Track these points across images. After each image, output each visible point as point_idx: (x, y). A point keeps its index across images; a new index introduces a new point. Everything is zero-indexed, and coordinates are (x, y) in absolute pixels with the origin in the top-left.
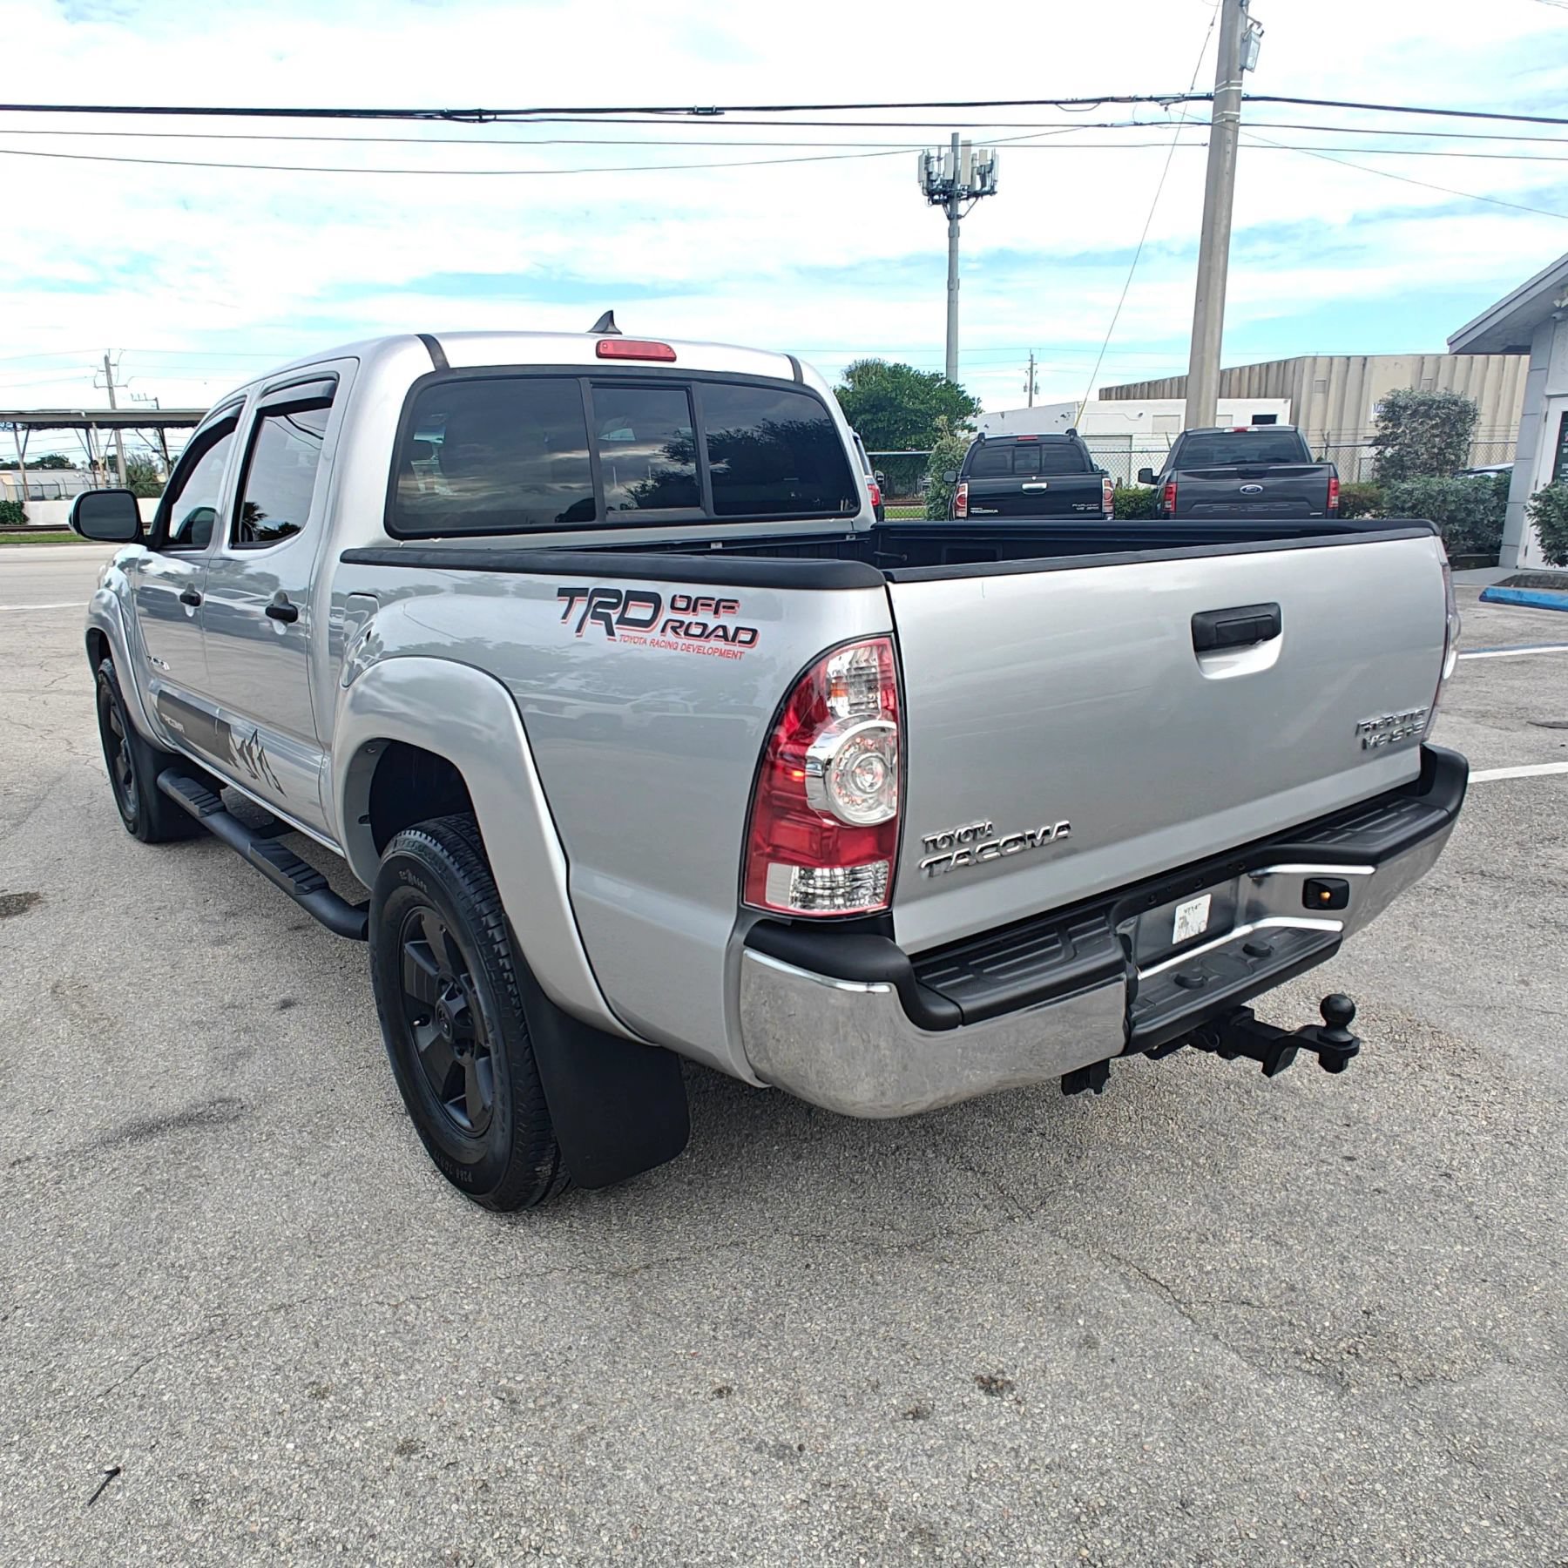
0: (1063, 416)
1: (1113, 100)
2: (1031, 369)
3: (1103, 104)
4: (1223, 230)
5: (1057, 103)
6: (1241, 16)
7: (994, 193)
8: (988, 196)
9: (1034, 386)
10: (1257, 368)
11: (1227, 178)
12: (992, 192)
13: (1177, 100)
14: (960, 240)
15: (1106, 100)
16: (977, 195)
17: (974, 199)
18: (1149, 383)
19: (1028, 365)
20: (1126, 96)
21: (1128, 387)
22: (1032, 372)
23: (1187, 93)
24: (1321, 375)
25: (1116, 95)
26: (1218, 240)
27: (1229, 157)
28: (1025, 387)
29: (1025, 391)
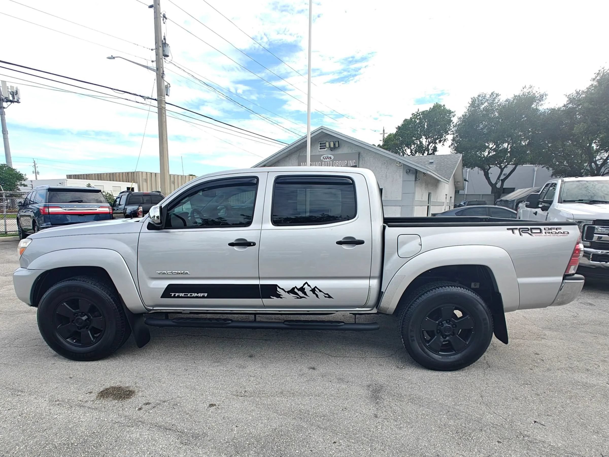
0: (60, 183)
1: (129, 93)
2: (35, 165)
3: (126, 93)
4: (165, 137)
5: (112, 89)
6: (163, 80)
7: (19, 102)
8: (16, 103)
9: (37, 172)
10: (125, 173)
11: (164, 123)
12: (18, 102)
13: (148, 98)
14: (5, 116)
15: (127, 92)
16: (11, 102)
17: (10, 103)
18: (86, 175)
19: (33, 164)
20: (133, 93)
21: (78, 175)
22: (35, 167)
23: (150, 97)
24: (144, 177)
25: (130, 92)
26: (164, 140)
27: (164, 117)
28: (33, 172)
29: (33, 173)
